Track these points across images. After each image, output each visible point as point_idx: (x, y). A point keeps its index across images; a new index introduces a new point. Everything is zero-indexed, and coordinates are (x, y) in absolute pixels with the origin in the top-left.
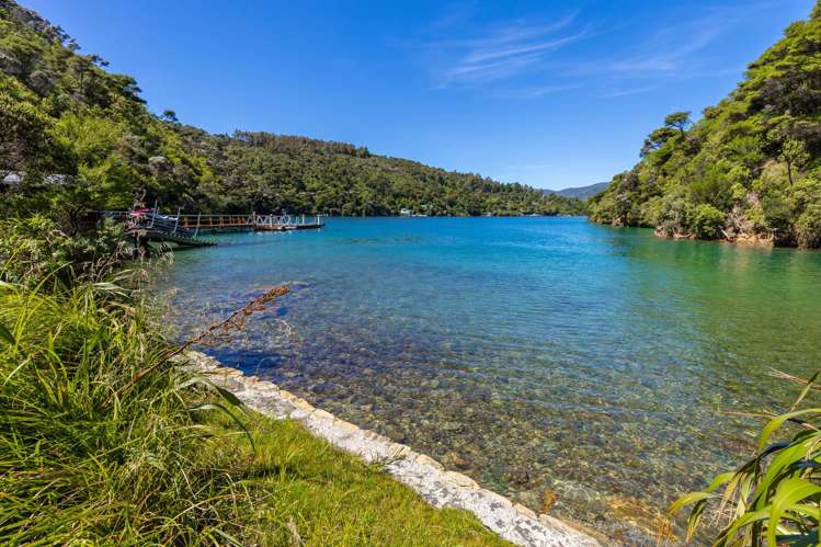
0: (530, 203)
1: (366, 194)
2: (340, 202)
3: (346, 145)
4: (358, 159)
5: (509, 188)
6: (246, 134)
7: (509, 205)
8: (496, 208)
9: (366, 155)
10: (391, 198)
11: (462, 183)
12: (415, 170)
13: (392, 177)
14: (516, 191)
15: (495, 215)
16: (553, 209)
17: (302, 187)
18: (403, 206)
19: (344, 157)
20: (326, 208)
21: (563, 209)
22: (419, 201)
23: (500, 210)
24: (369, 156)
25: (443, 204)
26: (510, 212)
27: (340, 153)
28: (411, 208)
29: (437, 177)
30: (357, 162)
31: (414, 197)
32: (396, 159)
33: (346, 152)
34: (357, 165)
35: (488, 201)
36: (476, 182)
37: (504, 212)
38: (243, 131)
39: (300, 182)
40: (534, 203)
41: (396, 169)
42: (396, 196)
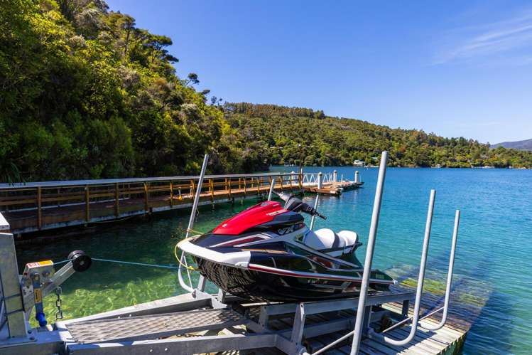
0: (478, 156)
1: (324, 148)
2: (303, 155)
3: (306, 109)
4: (316, 120)
5: (454, 142)
6: (232, 105)
7: (458, 158)
8: (444, 161)
9: (322, 116)
10: (345, 151)
11: (407, 138)
12: (364, 127)
13: (345, 134)
14: (462, 145)
15: (445, 166)
16: (504, 161)
17: (272, 143)
18: (356, 158)
19: (305, 118)
20: (291, 160)
21: (515, 161)
22: (370, 154)
23: (449, 162)
24: (325, 117)
25: (393, 156)
26: (460, 164)
27: (301, 116)
28: (363, 160)
29: (384, 133)
30: (315, 122)
31: (365, 150)
32: (346, 119)
33: (306, 115)
34: (314, 125)
35: (436, 154)
36: (421, 138)
37: (454, 164)
38: (230, 102)
39: (272, 139)
40: (482, 156)
41: (348, 127)
42: (350, 149)
